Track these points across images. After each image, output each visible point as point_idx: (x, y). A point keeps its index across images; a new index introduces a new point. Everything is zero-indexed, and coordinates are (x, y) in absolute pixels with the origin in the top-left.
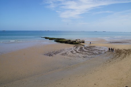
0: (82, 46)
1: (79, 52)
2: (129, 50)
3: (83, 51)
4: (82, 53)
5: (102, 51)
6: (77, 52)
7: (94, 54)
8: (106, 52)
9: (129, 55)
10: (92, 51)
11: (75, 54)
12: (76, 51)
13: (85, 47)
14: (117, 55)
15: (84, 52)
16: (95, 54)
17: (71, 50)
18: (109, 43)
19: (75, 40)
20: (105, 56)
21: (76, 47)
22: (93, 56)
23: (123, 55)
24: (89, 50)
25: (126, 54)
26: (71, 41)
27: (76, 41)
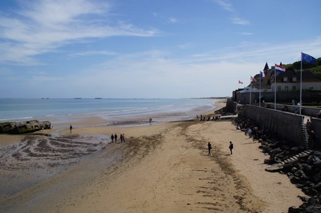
0: (46, 138)
1: (38, 153)
2: (154, 137)
3: (48, 149)
4: (46, 155)
5: (95, 145)
6: (32, 155)
7: (76, 154)
8: (104, 148)
9: (154, 148)
10: (71, 148)
11: (24, 162)
12: (27, 151)
13: (53, 138)
14: (131, 151)
15: (50, 153)
16: (80, 155)
17: (14, 152)
18: (111, 125)
19: (23, 123)
20: (103, 157)
21: (27, 140)
22: (73, 160)
23: (143, 149)
24: (63, 146)
25: (148, 146)
26: (13, 126)
27: (28, 125)
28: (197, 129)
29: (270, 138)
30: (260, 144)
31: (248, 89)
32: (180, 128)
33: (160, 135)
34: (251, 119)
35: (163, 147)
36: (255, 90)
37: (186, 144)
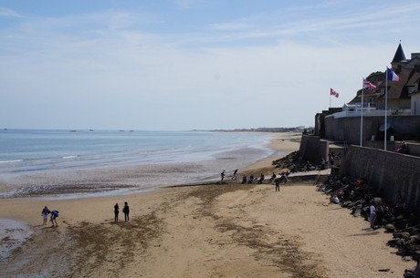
8: (18, 251)
9: (145, 246)
14: (89, 254)
20: (21, 271)
23: (117, 249)
28: (237, 202)
29: (414, 223)
30: (390, 237)
31: (352, 110)
32: (198, 200)
33: (152, 217)
34: (365, 181)
35: (164, 244)
36: (370, 111)
37: (217, 235)
